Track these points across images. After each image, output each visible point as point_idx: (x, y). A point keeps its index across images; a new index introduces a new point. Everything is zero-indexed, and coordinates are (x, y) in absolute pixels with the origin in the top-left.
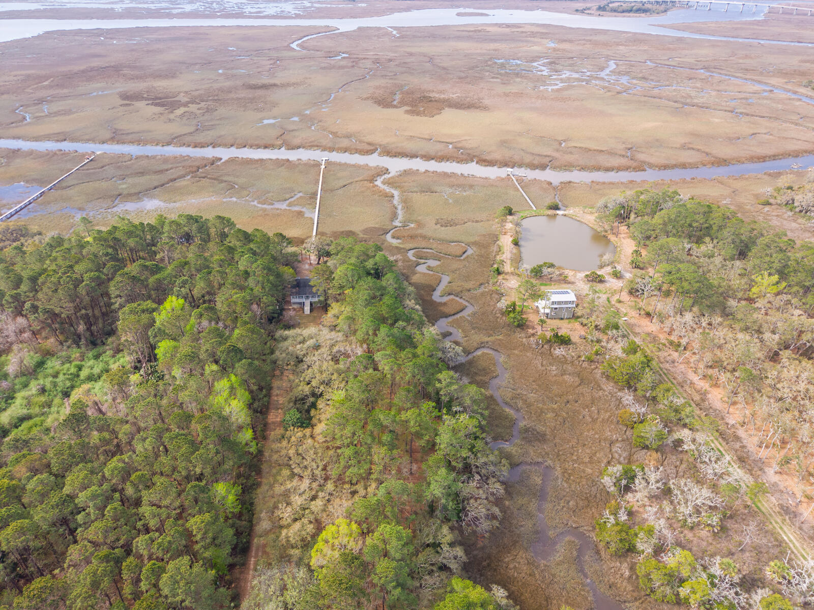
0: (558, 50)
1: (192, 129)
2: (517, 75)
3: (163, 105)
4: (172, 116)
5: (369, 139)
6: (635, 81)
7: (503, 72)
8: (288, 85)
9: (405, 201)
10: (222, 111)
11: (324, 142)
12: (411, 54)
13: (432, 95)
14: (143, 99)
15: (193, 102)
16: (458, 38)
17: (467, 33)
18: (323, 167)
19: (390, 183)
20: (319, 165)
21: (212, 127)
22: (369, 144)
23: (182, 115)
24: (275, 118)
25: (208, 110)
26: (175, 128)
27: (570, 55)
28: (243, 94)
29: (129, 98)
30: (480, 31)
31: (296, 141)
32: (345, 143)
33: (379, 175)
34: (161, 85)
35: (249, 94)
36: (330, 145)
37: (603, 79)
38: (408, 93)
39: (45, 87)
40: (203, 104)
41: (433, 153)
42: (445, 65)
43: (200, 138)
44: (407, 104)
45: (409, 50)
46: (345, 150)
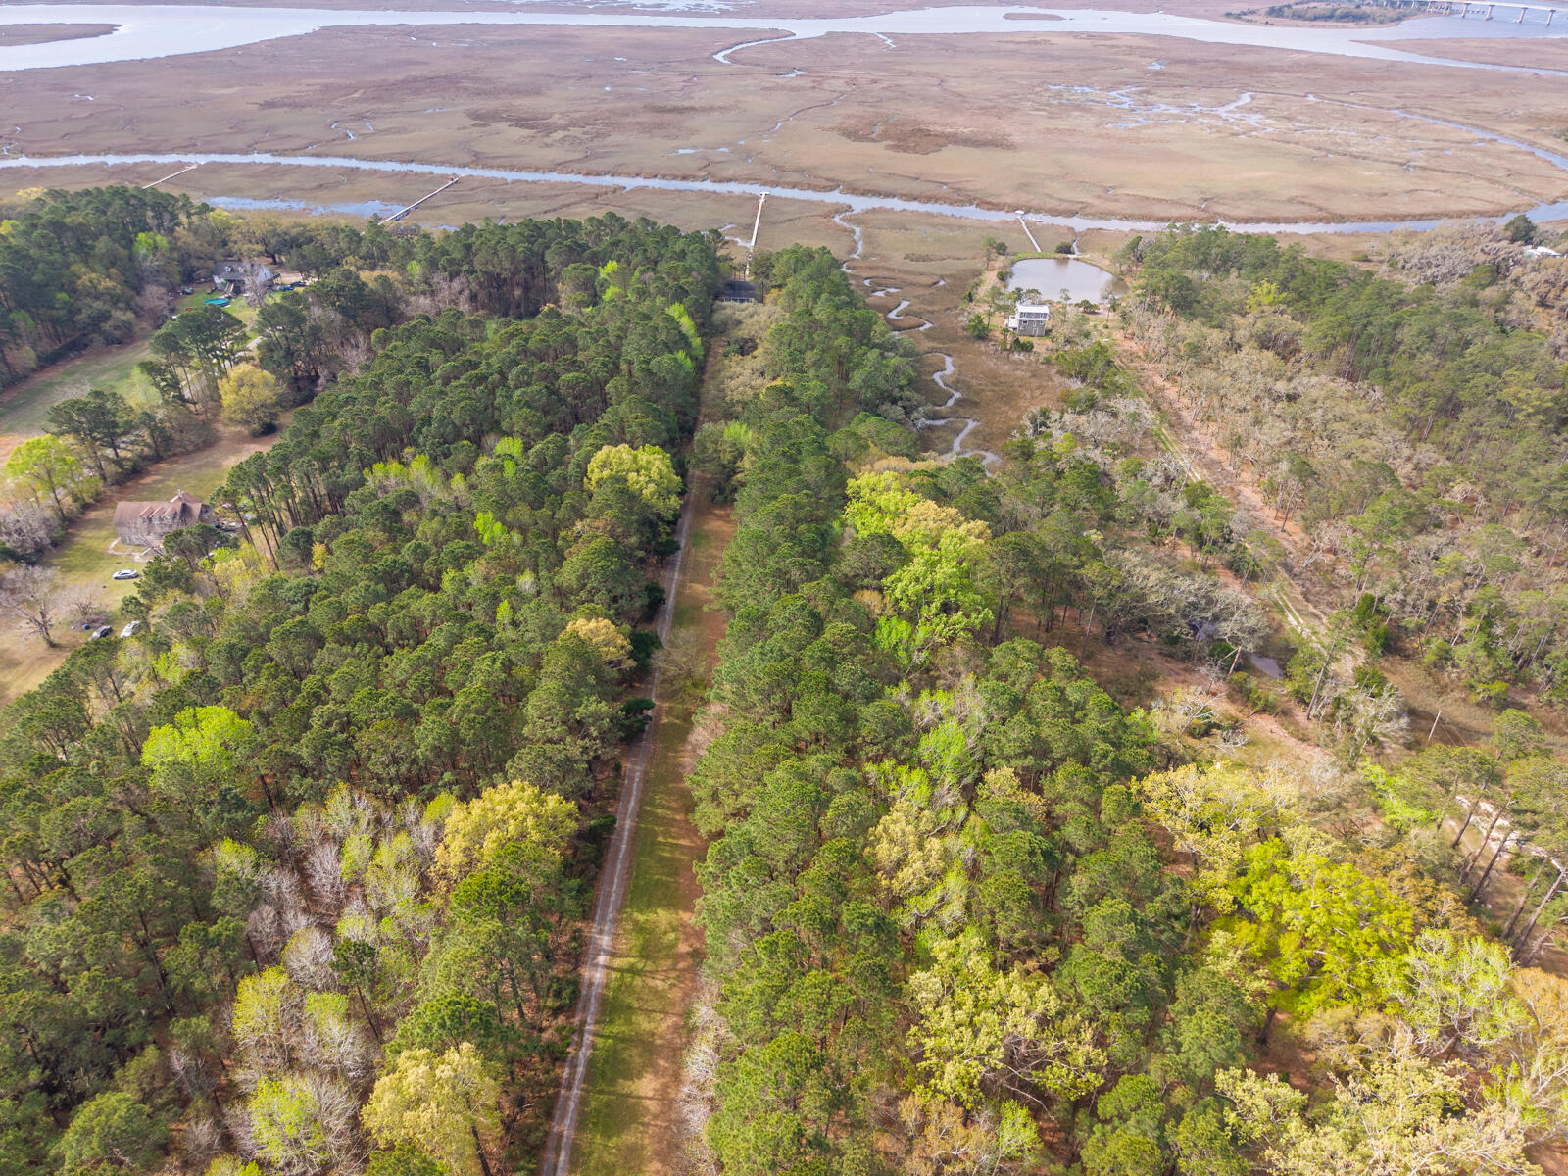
0: (1164, 74)
1: (578, 155)
2: (1077, 107)
3: (532, 128)
4: (548, 140)
5: (830, 174)
6: (1269, 121)
7: (1055, 102)
8: (712, 109)
9: (868, 239)
10: (616, 138)
11: (765, 176)
12: (910, 74)
13: (931, 128)
14: (502, 119)
15: (574, 124)
16: (996, 53)
17: (1011, 47)
18: (762, 201)
19: (850, 220)
20: (757, 198)
21: (607, 154)
22: (827, 180)
23: (563, 140)
24: (693, 147)
25: (598, 135)
26: (557, 154)
27: (1181, 82)
28: (646, 118)
29: (482, 118)
30: (1036, 43)
31: (729, 173)
32: (795, 178)
33: (837, 211)
34: (525, 104)
35: (657, 118)
36: (773, 179)
37: (1219, 117)
38: (895, 125)
39: (356, 100)
40: (588, 128)
41: (916, 193)
42: (962, 90)
43: (593, 165)
44: (890, 138)
45: (908, 68)
46: (794, 186)
